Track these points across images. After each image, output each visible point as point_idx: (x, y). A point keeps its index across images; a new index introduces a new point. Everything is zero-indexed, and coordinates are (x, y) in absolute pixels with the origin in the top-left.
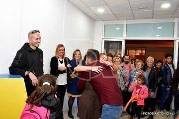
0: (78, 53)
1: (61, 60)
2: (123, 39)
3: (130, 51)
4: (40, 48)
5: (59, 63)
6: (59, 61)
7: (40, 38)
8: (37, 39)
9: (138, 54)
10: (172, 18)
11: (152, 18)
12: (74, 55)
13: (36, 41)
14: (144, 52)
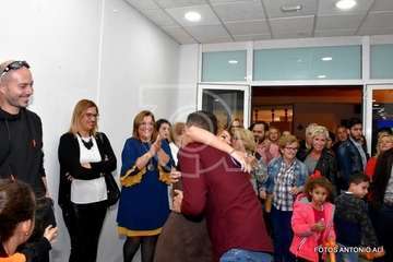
0: (148, 119)
1: (87, 140)
2: (246, 84)
3: (259, 113)
4: (31, 108)
5: (82, 148)
6: (81, 144)
7: (31, 84)
8: (24, 86)
9: (277, 119)
10: (355, 35)
11: (313, 35)
12: (136, 126)
13: (19, 92)
14: (290, 113)
